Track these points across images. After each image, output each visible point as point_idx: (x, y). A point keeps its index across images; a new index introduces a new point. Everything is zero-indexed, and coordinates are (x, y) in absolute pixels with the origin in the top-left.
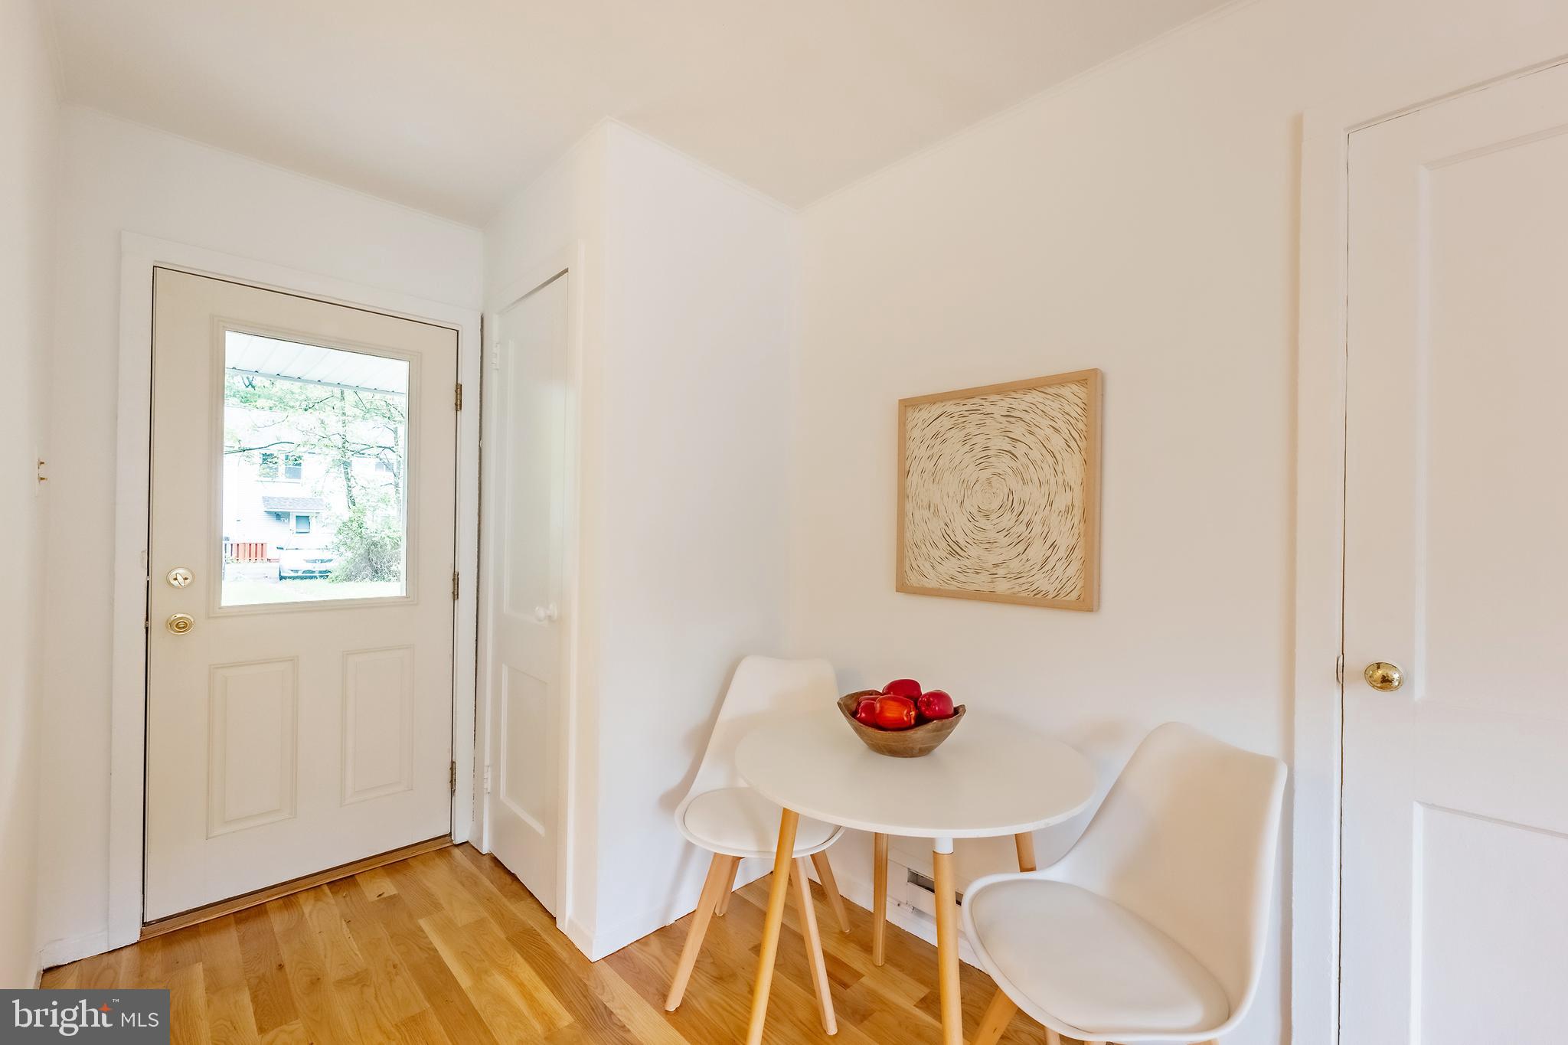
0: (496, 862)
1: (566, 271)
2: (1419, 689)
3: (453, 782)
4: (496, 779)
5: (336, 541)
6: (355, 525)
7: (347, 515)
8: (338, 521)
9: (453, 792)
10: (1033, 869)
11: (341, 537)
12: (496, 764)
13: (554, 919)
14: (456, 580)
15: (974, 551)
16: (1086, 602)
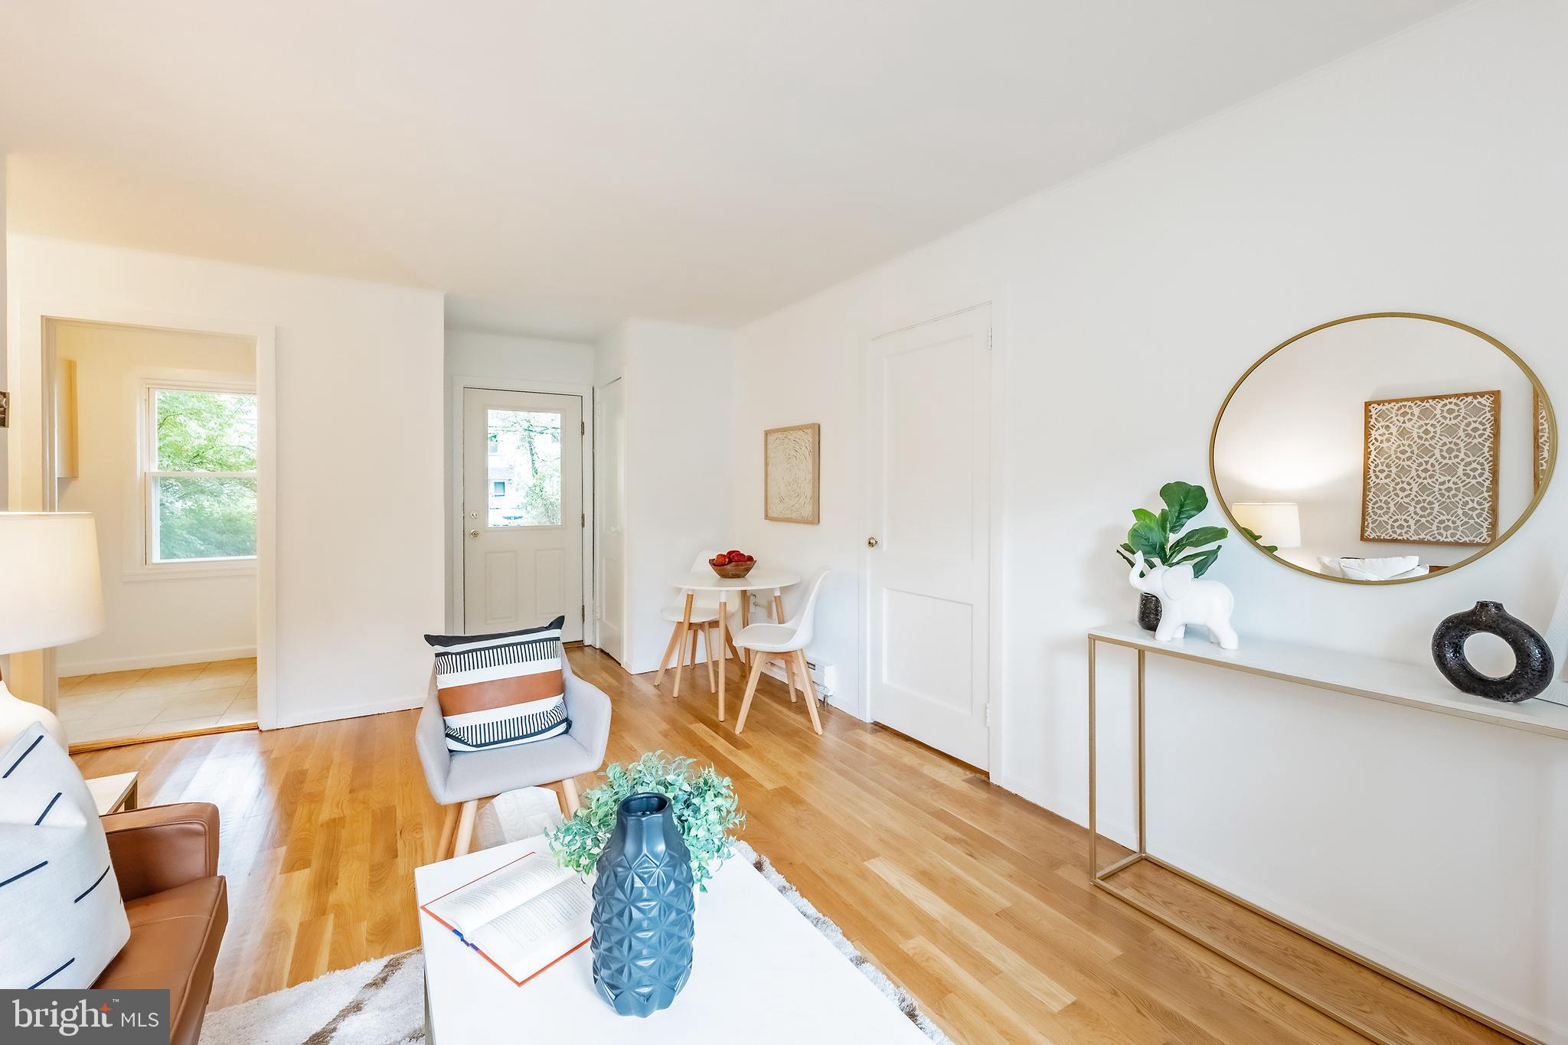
0: (602, 651)
1: (620, 378)
2: (885, 547)
3: (583, 615)
4: (601, 612)
5: (525, 501)
6: (538, 489)
7: (532, 481)
8: (526, 486)
9: (584, 620)
10: (784, 623)
11: (528, 499)
12: (601, 607)
13: (620, 664)
14: (583, 517)
15: (787, 500)
16: (815, 519)
